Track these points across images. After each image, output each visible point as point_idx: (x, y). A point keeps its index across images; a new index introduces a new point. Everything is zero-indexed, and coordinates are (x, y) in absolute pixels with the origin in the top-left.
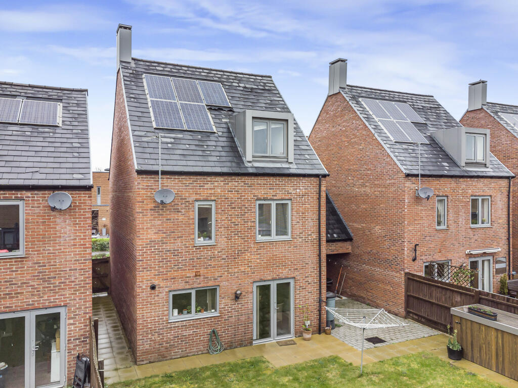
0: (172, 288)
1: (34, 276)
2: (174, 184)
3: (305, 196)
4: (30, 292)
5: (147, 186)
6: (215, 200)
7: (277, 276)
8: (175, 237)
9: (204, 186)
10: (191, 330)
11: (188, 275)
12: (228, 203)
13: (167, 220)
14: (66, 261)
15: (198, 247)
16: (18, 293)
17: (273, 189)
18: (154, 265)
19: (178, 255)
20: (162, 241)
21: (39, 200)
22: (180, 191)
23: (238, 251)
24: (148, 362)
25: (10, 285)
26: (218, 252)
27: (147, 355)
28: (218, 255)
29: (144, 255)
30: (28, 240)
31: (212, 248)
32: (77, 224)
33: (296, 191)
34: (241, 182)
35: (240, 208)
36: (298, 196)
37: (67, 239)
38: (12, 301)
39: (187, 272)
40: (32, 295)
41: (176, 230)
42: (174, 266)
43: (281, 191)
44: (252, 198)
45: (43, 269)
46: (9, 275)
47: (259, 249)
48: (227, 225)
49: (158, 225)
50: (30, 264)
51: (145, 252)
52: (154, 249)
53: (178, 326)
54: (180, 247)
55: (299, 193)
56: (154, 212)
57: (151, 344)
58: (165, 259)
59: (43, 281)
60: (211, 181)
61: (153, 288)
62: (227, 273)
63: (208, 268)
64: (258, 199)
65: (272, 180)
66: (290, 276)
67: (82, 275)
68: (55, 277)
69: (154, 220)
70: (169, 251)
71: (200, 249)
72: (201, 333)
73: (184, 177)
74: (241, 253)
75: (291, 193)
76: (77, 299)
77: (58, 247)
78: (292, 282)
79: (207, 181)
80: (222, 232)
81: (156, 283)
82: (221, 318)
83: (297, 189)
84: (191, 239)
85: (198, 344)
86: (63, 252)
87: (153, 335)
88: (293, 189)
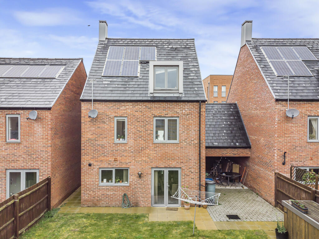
0: (101, 166)
1: (24, 153)
2: (102, 107)
3: (190, 114)
4: (22, 160)
5: (87, 108)
6: (127, 117)
7: (168, 165)
8: (102, 138)
9: (120, 108)
10: (112, 192)
11: (110, 160)
12: (135, 119)
13: (98, 127)
14: (39, 146)
15: (116, 144)
16: (18, 160)
17: (166, 110)
18: (91, 152)
19: (104, 148)
20: (95, 139)
21: (27, 115)
22: (105, 111)
23: (141, 148)
24: (87, 206)
25: (14, 156)
26: (129, 148)
27: (86, 202)
28: (128, 149)
29: (85, 147)
30: (22, 134)
31: (125, 145)
32: (44, 127)
33: (182, 112)
34: (143, 106)
35: (142, 122)
36: (184, 114)
37: (39, 135)
38: (15, 164)
39: (110, 158)
40: (24, 162)
41: (103, 133)
42: (102, 154)
43: (171, 111)
44: (151, 116)
45: (28, 149)
46: (13, 151)
47: (156, 148)
48: (134, 132)
49: (93, 130)
50: (23, 146)
51: (86, 145)
52: (91, 144)
53: (104, 189)
54: (105, 144)
55: (185, 113)
56: (91, 123)
57: (88, 196)
58: (97, 149)
59: (28, 156)
60: (124, 105)
61: (90, 165)
62: (134, 161)
63: (122, 157)
64: (155, 117)
65: (165, 104)
66: (177, 166)
67: (46, 154)
68: (34, 154)
69: (91, 127)
70: (99, 145)
71: (118, 145)
72: (117, 195)
73: (108, 103)
74: (143, 149)
75: (179, 113)
76: (44, 166)
77: (35, 139)
78: (179, 170)
79: (122, 105)
80: (131, 136)
81: (92, 162)
82: (130, 187)
83: (183, 110)
84: (112, 139)
85: (116, 201)
86: (37, 142)
87: (90, 192)
88: (180, 110)
